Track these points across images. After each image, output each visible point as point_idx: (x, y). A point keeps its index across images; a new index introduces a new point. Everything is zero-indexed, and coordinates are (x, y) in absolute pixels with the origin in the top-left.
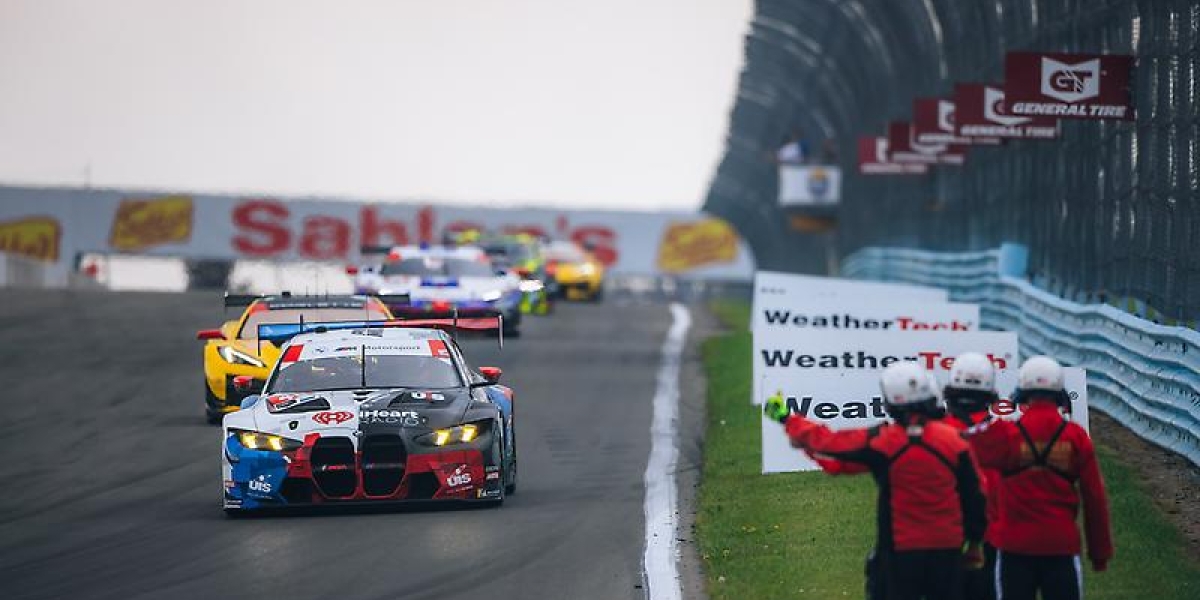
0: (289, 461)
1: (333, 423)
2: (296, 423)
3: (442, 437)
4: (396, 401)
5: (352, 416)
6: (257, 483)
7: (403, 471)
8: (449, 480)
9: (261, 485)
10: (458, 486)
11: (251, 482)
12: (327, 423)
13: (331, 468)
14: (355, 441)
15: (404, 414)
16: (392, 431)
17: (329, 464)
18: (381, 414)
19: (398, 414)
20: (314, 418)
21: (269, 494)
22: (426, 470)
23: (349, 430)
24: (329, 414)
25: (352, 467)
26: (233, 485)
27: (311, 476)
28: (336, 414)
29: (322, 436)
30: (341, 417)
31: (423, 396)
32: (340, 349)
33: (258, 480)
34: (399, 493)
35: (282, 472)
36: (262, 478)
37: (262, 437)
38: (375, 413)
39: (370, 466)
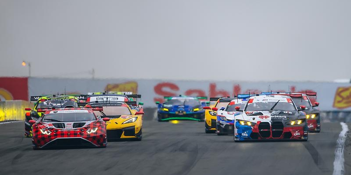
0: (253, 128)
1: (264, 119)
2: (254, 118)
3: (293, 123)
4: (280, 113)
5: (269, 117)
6: (244, 134)
7: (283, 131)
8: (295, 134)
9: (245, 134)
10: (297, 136)
11: (242, 134)
12: (263, 118)
13: (264, 130)
14: (270, 123)
15: (283, 117)
16: (280, 121)
17: (263, 129)
18: (277, 116)
19: (281, 117)
20: (259, 117)
21: (247, 137)
22: (289, 131)
23: (269, 120)
24: (263, 116)
25: (269, 130)
26: (237, 134)
27: (258, 132)
28: (265, 116)
29: (262, 122)
30: (266, 117)
31: (287, 112)
32: (263, 100)
33: (244, 133)
34: (281, 137)
35: (251, 131)
36: (245, 132)
37: (245, 122)
38: (275, 116)
39: (274, 130)
